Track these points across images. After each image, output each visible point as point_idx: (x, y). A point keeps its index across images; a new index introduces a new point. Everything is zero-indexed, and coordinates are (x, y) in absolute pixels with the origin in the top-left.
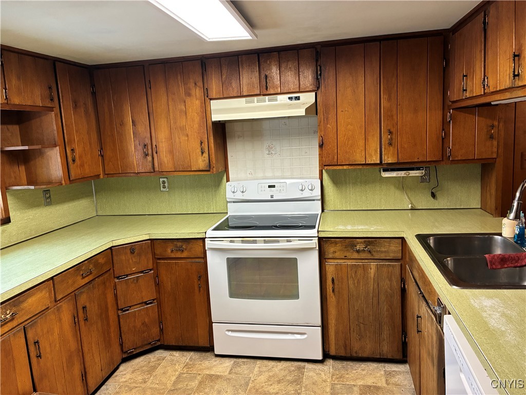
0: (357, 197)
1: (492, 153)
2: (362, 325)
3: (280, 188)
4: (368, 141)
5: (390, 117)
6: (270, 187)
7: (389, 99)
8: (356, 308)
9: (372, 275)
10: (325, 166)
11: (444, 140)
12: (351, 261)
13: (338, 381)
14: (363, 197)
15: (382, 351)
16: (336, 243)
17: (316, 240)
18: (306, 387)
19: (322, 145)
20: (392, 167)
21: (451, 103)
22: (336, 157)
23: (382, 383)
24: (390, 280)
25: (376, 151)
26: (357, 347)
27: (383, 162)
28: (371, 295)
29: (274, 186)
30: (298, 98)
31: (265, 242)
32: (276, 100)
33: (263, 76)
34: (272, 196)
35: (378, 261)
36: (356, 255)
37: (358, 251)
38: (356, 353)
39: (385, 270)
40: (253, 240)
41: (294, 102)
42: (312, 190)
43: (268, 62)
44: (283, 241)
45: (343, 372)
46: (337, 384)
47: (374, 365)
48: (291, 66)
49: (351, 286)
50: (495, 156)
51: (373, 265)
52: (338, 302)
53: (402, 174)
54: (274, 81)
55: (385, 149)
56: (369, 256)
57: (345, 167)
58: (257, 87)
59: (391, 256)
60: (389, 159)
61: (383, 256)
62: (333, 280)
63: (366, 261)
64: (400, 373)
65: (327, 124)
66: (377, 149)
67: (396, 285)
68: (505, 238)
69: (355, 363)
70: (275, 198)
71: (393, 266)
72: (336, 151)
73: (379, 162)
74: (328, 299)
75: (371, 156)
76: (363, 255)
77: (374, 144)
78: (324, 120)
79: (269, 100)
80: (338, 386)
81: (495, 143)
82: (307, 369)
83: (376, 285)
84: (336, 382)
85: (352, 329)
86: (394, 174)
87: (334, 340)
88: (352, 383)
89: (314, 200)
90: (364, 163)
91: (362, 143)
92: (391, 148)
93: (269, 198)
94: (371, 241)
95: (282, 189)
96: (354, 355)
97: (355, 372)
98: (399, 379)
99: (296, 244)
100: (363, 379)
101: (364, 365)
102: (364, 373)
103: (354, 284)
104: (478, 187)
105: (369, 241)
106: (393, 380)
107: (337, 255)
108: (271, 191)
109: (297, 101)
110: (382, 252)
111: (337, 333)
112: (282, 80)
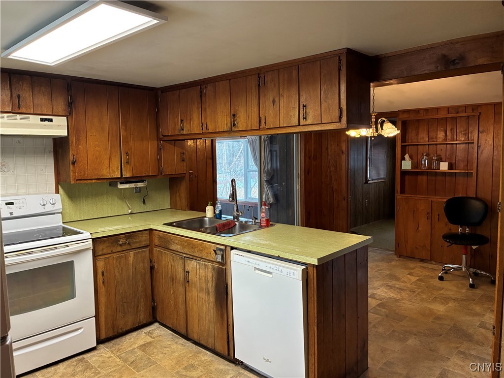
0: (89, 209)
1: (184, 170)
2: (125, 305)
3: (20, 205)
4: (112, 160)
5: (126, 142)
6: (7, 204)
7: (126, 130)
8: (121, 292)
9: (131, 262)
10: (77, 180)
11: (159, 160)
12: (115, 254)
13: (120, 352)
14: (94, 208)
15: (140, 319)
16: (104, 241)
17: (90, 241)
18: (99, 367)
19: (75, 162)
20: (128, 180)
21: (162, 137)
22: (87, 172)
23: (149, 339)
24: (143, 262)
25: (118, 168)
26: (122, 325)
27: (123, 176)
28: (131, 278)
29: (12, 203)
30: (51, 120)
31: (42, 251)
32: (29, 119)
33: (15, 95)
34: (11, 214)
35: (134, 250)
36: (119, 249)
37: (121, 245)
38: (121, 329)
39: (140, 255)
40: (29, 251)
41: (46, 123)
42: (54, 204)
43: (21, 83)
44: (60, 248)
45: (117, 347)
46: (121, 354)
47: (135, 334)
48: (44, 91)
49: (117, 274)
50: (185, 172)
51: (132, 253)
52: (107, 291)
53: (132, 185)
54: (27, 101)
55: (124, 166)
56: (129, 247)
57: (93, 181)
58: (8, 104)
59: (143, 244)
60: (127, 174)
61: (137, 245)
62: (103, 273)
63: (126, 252)
64: (155, 330)
65: (79, 145)
66: (118, 166)
67: (147, 265)
68: (209, 218)
69: (120, 338)
70: (15, 215)
71: (145, 252)
72: (87, 167)
73: (120, 176)
74: (99, 291)
75: (114, 172)
76: (124, 248)
77: (116, 163)
78: (76, 141)
79: (21, 119)
80: (123, 355)
81: (185, 164)
82: (87, 358)
83: (134, 269)
84: (119, 354)
85: (118, 310)
86: (127, 186)
87: (104, 325)
88: (131, 349)
89: (54, 214)
90: (109, 177)
91: (106, 162)
92: (128, 166)
93: (9, 216)
94: (129, 235)
95: (21, 205)
96: (120, 331)
97: (126, 342)
98: (157, 333)
99: (73, 247)
100: (136, 343)
101: (128, 337)
102: (132, 340)
103: (119, 272)
104: (168, 194)
105: (128, 236)
106: (154, 335)
107: (105, 251)
108: (10, 208)
109: (51, 123)
110: (137, 242)
111: (106, 318)
112: (34, 102)
